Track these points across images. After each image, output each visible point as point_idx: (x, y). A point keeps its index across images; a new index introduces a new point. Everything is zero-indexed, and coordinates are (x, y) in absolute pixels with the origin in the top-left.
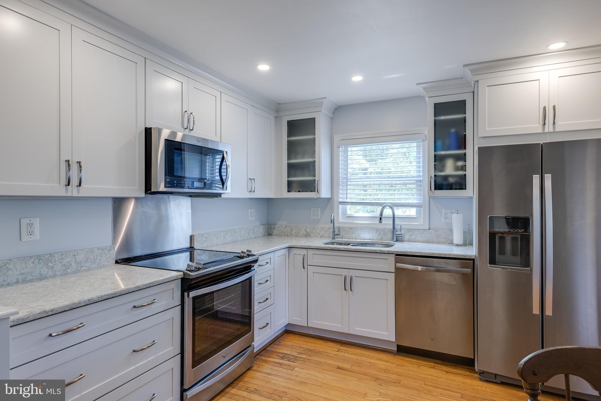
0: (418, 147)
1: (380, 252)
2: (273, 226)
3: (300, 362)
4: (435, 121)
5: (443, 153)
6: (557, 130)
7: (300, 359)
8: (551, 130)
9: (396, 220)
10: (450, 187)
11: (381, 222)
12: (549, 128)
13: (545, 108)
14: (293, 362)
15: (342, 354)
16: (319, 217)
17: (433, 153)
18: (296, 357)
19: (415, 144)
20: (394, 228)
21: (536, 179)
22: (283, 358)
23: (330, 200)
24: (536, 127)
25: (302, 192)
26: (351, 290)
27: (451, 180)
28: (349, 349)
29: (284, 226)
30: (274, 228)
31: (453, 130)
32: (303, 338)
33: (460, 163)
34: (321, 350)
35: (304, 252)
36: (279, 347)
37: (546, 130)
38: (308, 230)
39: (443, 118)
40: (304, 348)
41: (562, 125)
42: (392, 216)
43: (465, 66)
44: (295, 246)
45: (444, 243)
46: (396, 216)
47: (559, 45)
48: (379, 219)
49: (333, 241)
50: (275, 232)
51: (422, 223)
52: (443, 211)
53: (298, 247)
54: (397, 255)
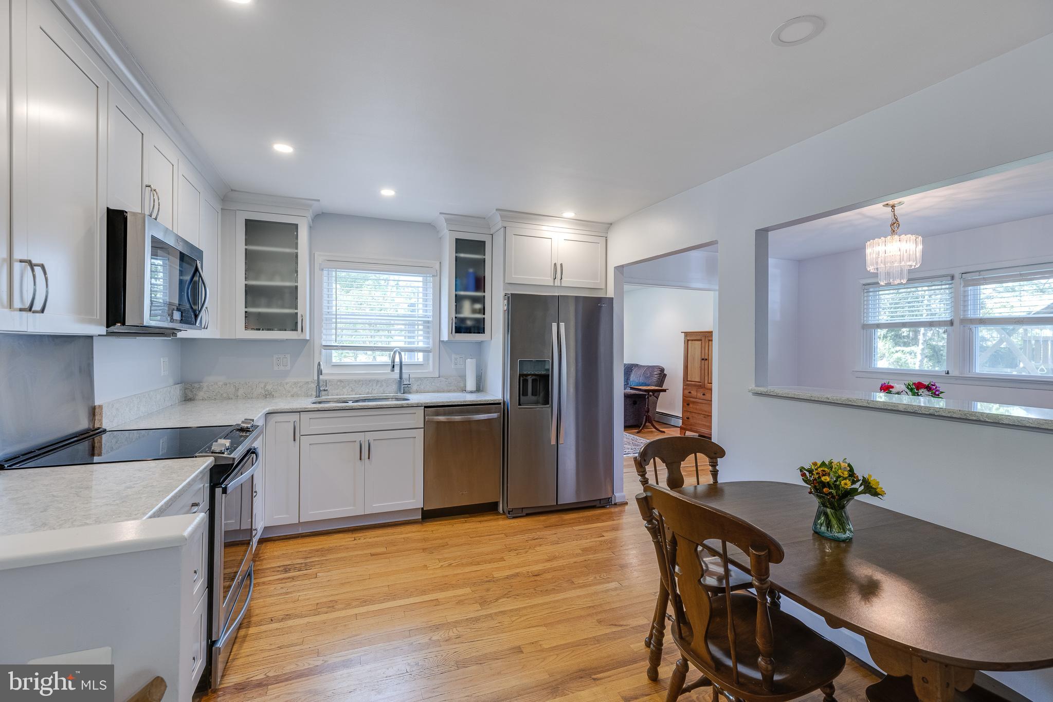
0: (425, 282)
1: (407, 406)
2: (196, 385)
3: (317, 566)
4: (456, 257)
5: (462, 293)
6: (563, 285)
7: (313, 564)
8: (559, 285)
9: (403, 368)
10: (468, 330)
11: (393, 371)
12: (557, 283)
13: (555, 264)
14: (306, 570)
15: (362, 541)
16: (288, 368)
17: (454, 293)
18: (306, 563)
19: (421, 279)
20: (401, 378)
21: (554, 325)
22: (287, 571)
23: (307, 343)
24: (547, 280)
25: (263, 330)
26: (369, 458)
27: (469, 323)
28: (367, 534)
29: (221, 383)
30: (200, 388)
31: (471, 270)
32: (291, 542)
33: (478, 306)
34: (331, 545)
35: (295, 417)
36: (265, 562)
37: (556, 285)
38: (269, 387)
39: (462, 255)
40: (305, 551)
41: (568, 281)
42: (399, 363)
43: (497, 210)
44: (279, 411)
45: (454, 391)
46: (403, 363)
47: (570, 214)
48: (390, 368)
49: (318, 399)
50: (201, 394)
51: (431, 370)
52: (453, 356)
53: (283, 411)
54: (426, 407)
